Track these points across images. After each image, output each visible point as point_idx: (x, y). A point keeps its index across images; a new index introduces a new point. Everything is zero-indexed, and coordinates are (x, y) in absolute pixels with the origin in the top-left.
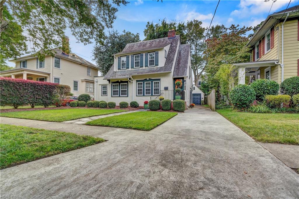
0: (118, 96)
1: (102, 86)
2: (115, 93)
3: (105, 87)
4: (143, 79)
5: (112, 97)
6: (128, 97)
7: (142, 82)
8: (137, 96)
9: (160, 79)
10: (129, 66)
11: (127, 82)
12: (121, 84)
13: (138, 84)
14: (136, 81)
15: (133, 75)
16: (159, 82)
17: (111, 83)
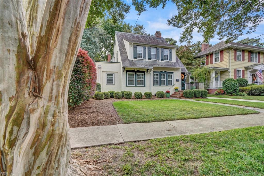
0: (135, 85)
1: (107, 74)
2: (129, 83)
3: (110, 75)
4: (160, 71)
5: (127, 86)
6: (145, 86)
7: (158, 74)
8: (154, 86)
9: (173, 72)
10: (146, 57)
11: (144, 72)
12: (137, 73)
13: (155, 75)
14: (153, 72)
15: (155, 66)
16: (172, 74)
17: (125, 71)
